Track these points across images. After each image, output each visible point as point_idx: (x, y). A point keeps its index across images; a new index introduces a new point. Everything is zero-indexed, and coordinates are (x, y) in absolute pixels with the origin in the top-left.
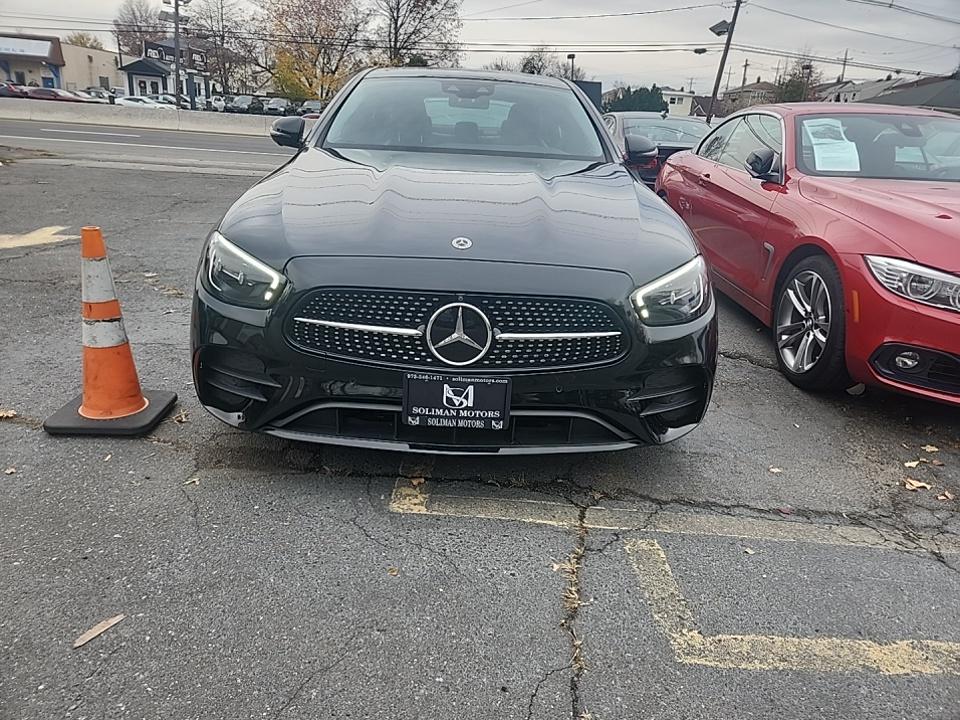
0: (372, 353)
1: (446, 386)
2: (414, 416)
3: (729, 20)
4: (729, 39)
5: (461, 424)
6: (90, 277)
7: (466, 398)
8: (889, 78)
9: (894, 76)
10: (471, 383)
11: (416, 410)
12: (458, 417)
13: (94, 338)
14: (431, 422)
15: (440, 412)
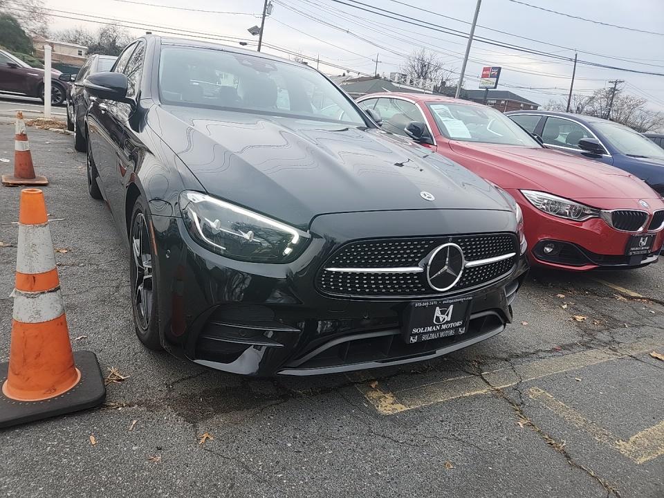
0: (383, 290)
1: (438, 308)
2: (414, 335)
3: (260, 26)
4: (261, 39)
5: (442, 335)
6: (34, 245)
7: (447, 315)
8: (344, 75)
9: (346, 74)
10: (451, 304)
11: (415, 331)
12: (441, 330)
13: (38, 313)
14: (424, 338)
15: (430, 329)
